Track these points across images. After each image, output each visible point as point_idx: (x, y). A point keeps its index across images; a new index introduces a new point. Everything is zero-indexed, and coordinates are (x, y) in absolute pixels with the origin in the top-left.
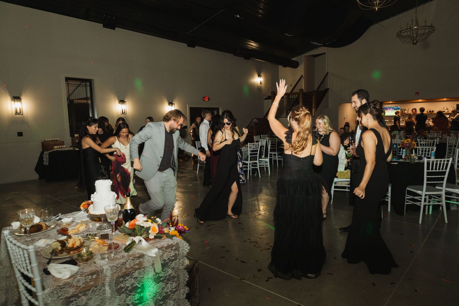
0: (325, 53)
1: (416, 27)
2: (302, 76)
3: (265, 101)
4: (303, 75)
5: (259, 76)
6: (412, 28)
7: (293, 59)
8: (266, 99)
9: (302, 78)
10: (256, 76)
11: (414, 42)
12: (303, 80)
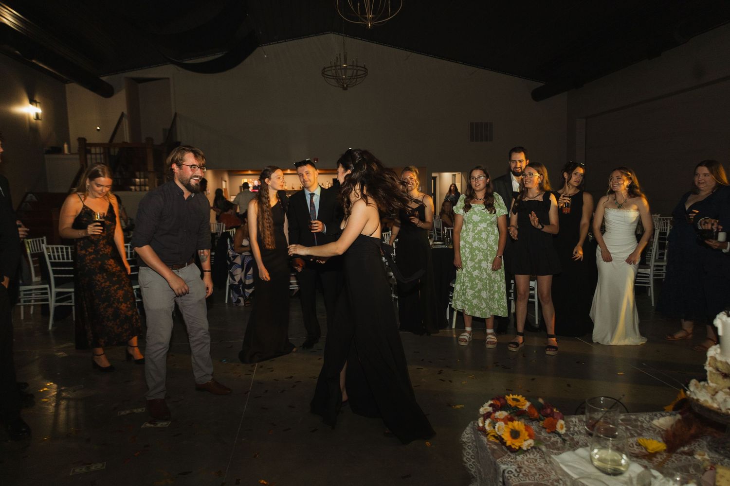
0: (168, 78)
1: (345, 65)
2: (122, 115)
3: (46, 156)
4: (125, 112)
5: (32, 101)
6: (340, 66)
7: (101, 78)
8: (48, 152)
9: (124, 119)
10: (26, 101)
11: (344, 86)
12: (126, 122)
